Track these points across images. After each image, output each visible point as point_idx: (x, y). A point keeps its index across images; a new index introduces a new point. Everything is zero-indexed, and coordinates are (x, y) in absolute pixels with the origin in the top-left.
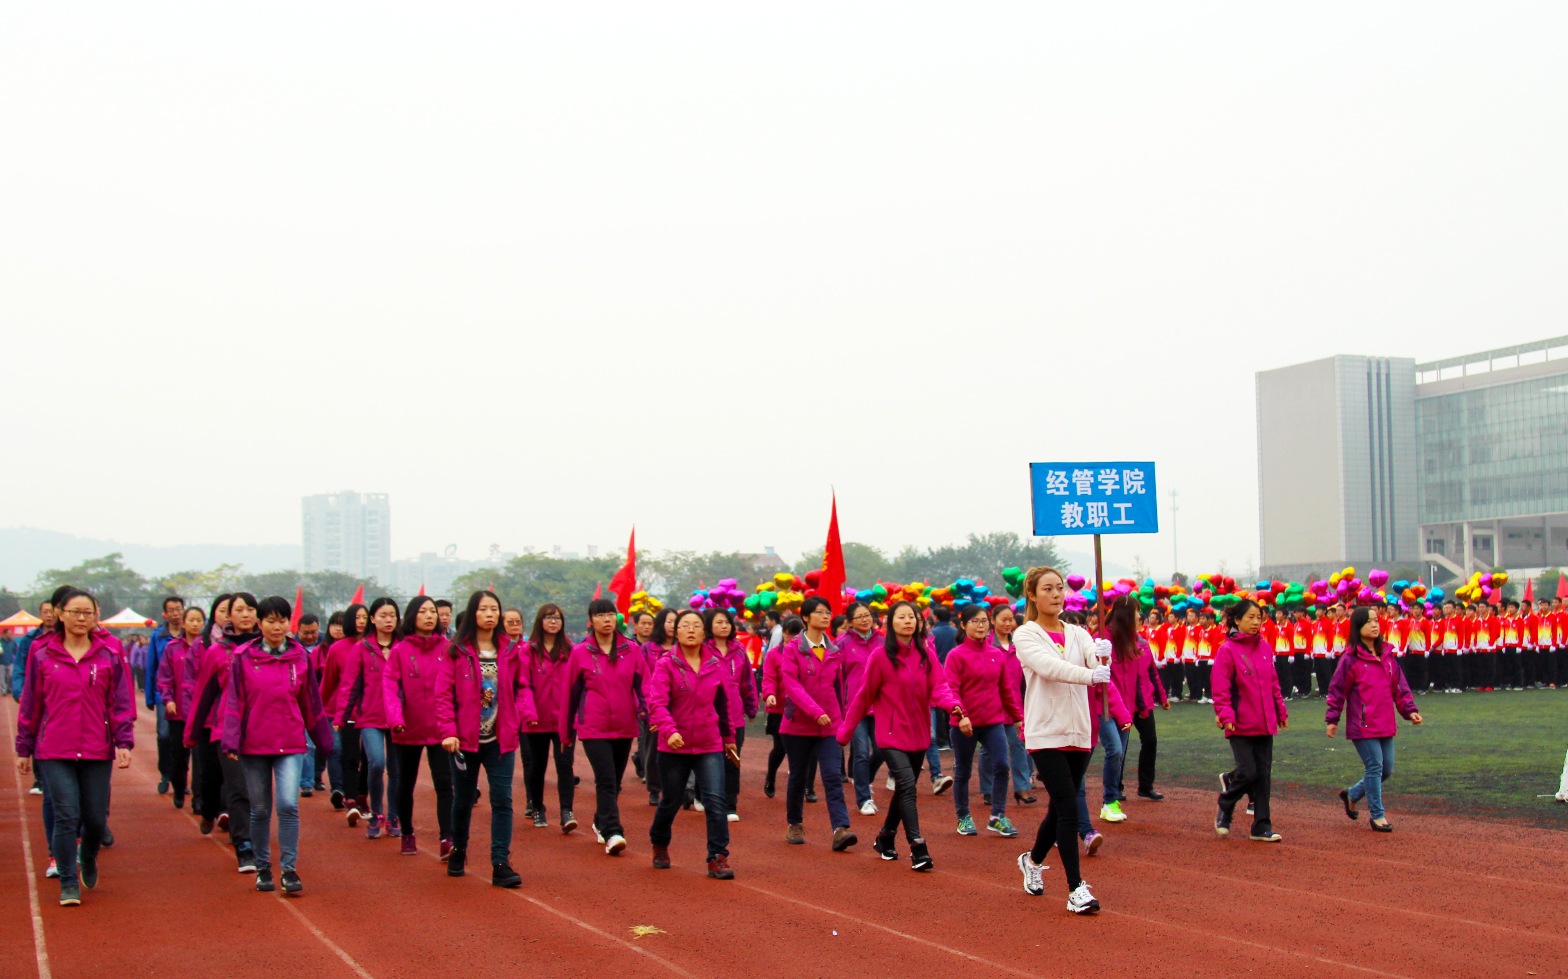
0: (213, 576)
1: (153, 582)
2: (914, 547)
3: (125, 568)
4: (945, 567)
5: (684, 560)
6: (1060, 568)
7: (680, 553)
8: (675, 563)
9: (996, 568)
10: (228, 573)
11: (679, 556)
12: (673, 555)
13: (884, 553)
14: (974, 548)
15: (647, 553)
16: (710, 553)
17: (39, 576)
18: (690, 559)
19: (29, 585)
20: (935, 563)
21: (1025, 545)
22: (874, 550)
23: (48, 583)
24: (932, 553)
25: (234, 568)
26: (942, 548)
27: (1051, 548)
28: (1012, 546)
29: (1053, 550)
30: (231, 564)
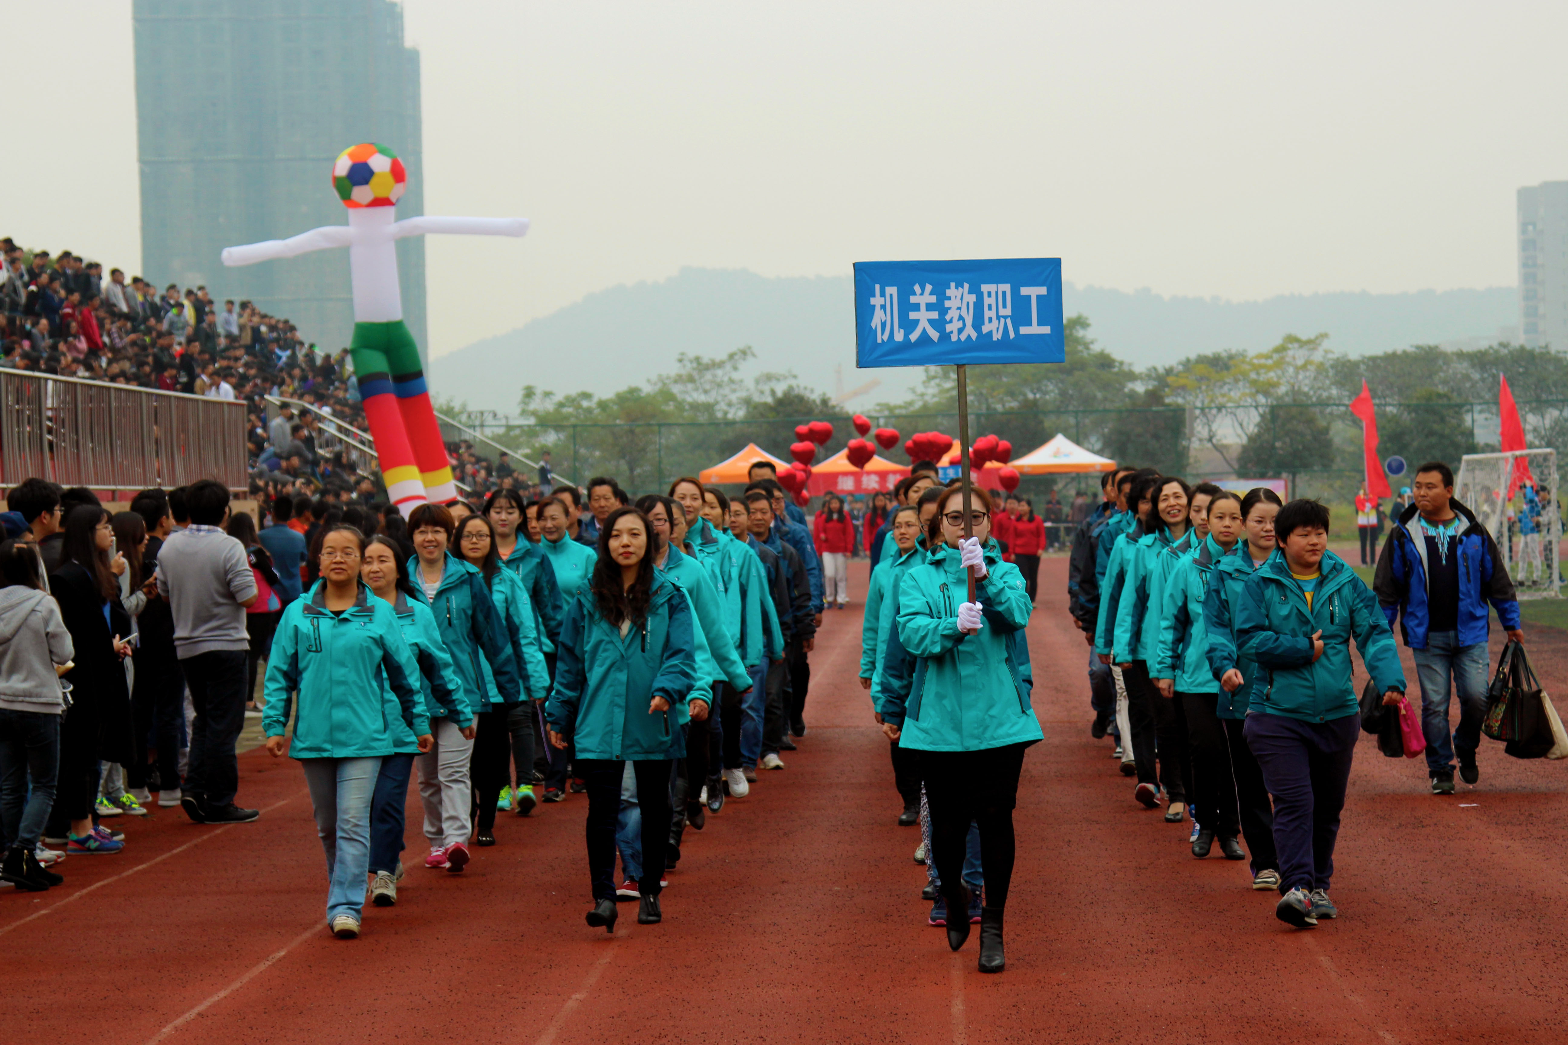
1: (1149, 377)
10: (1298, 355)
25: (1311, 344)
30: (1304, 337)
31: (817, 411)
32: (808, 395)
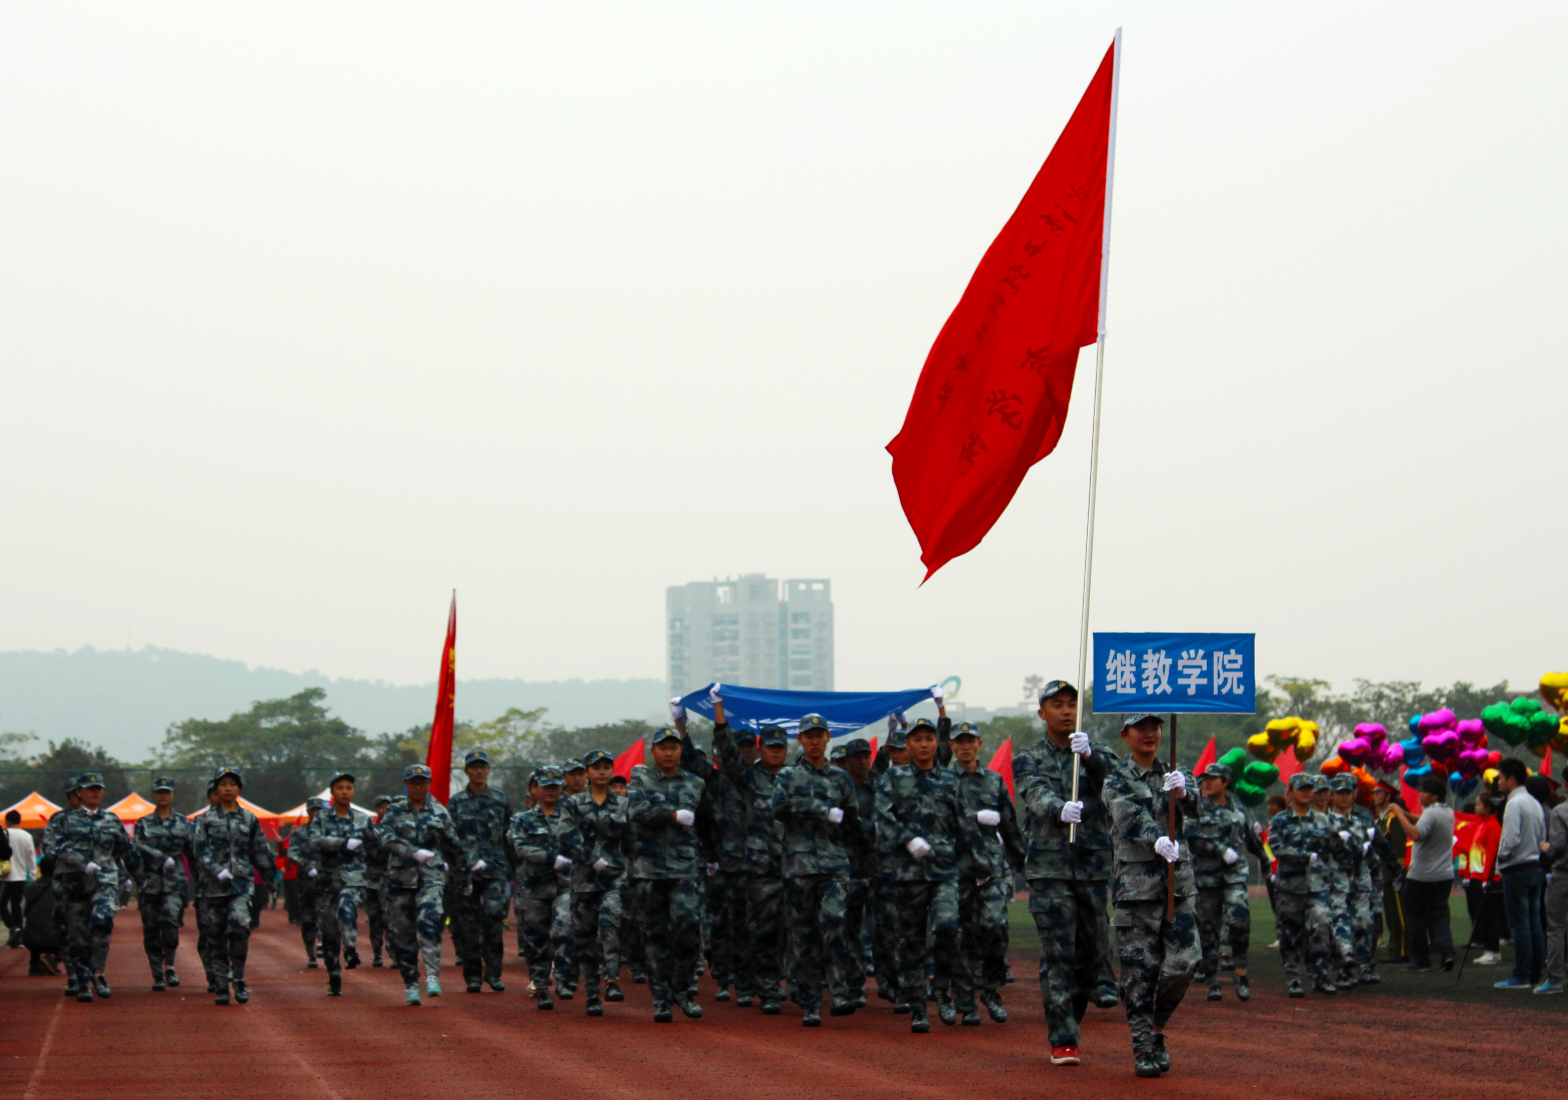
0: (492, 732)
1: (380, 743)
3: (330, 716)
5: (1396, 700)
7: (1388, 687)
8: (1377, 707)
10: (519, 726)
11: (1387, 692)
12: (1373, 690)
15: (1322, 687)
16: (1448, 686)
17: (169, 732)
18: (1409, 698)
19: (153, 750)
23: (185, 747)
25: (531, 716)
30: (525, 709)
31: (93, 763)
32: (84, 747)
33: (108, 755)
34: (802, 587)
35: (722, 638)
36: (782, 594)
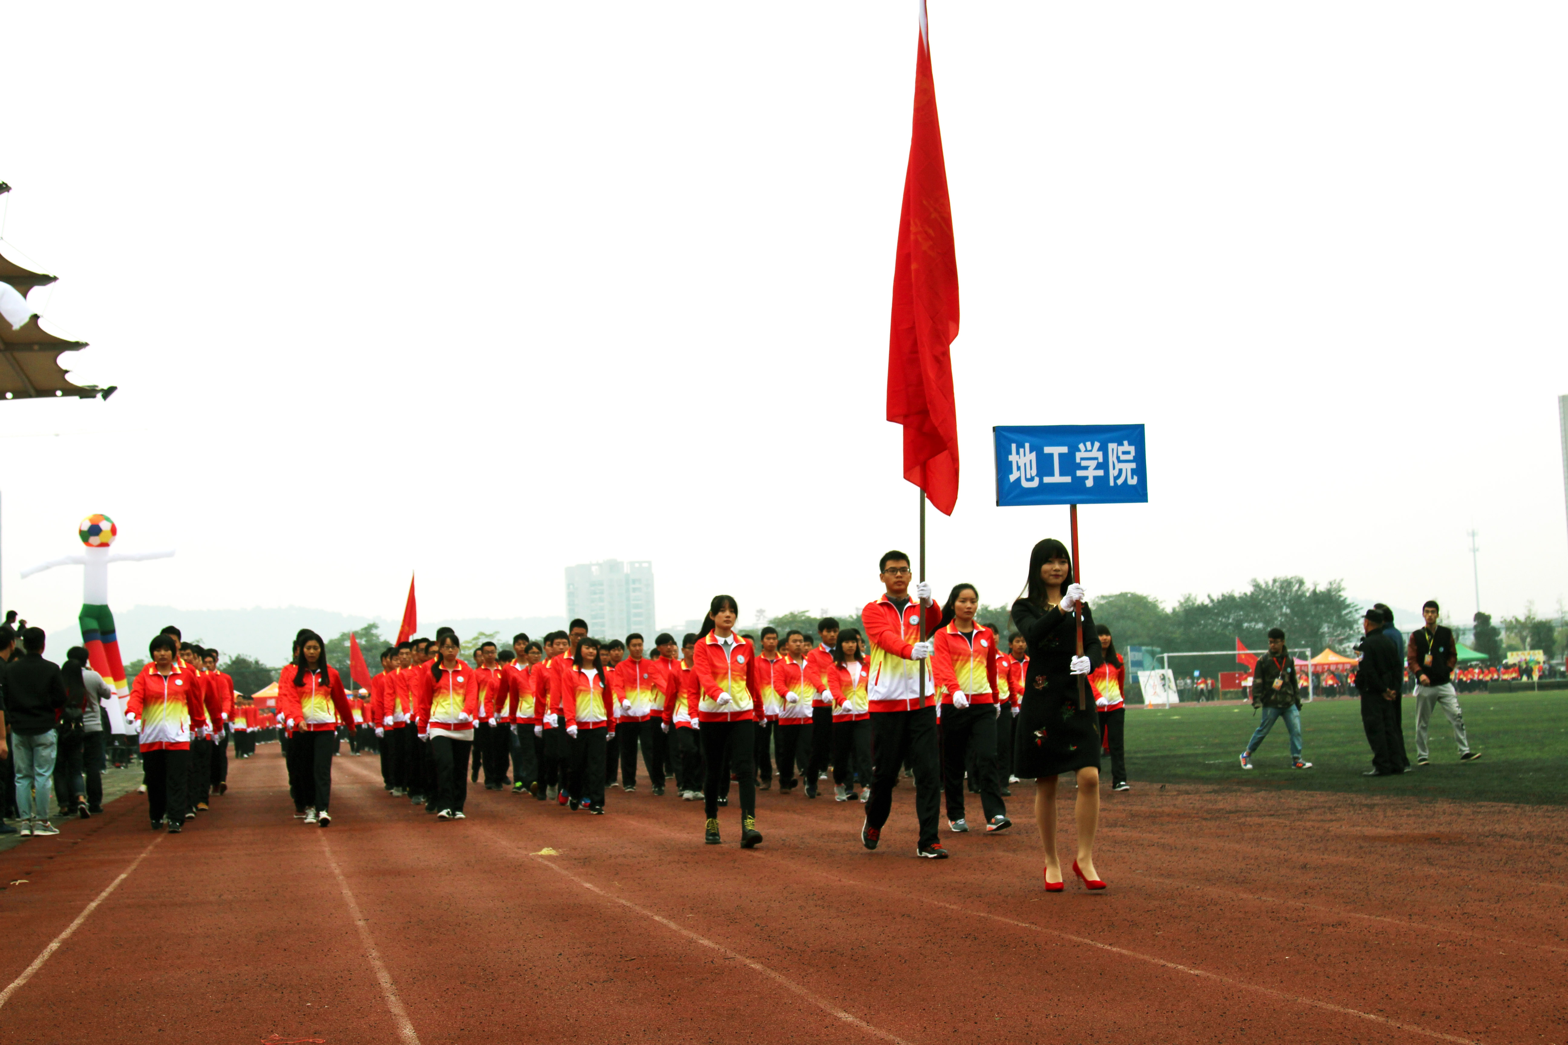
0: (470, 645)
2: (1193, 596)
3: (382, 639)
4: (1226, 614)
6: (1350, 612)
9: (1282, 615)
13: (1161, 602)
14: (1256, 593)
20: (1216, 611)
21: (1312, 589)
22: (1150, 599)
24: (1212, 601)
26: (1223, 595)
27: (1340, 591)
28: (1297, 591)
29: (1342, 593)
33: (261, 662)
34: (637, 565)
35: (595, 593)
36: (627, 569)
